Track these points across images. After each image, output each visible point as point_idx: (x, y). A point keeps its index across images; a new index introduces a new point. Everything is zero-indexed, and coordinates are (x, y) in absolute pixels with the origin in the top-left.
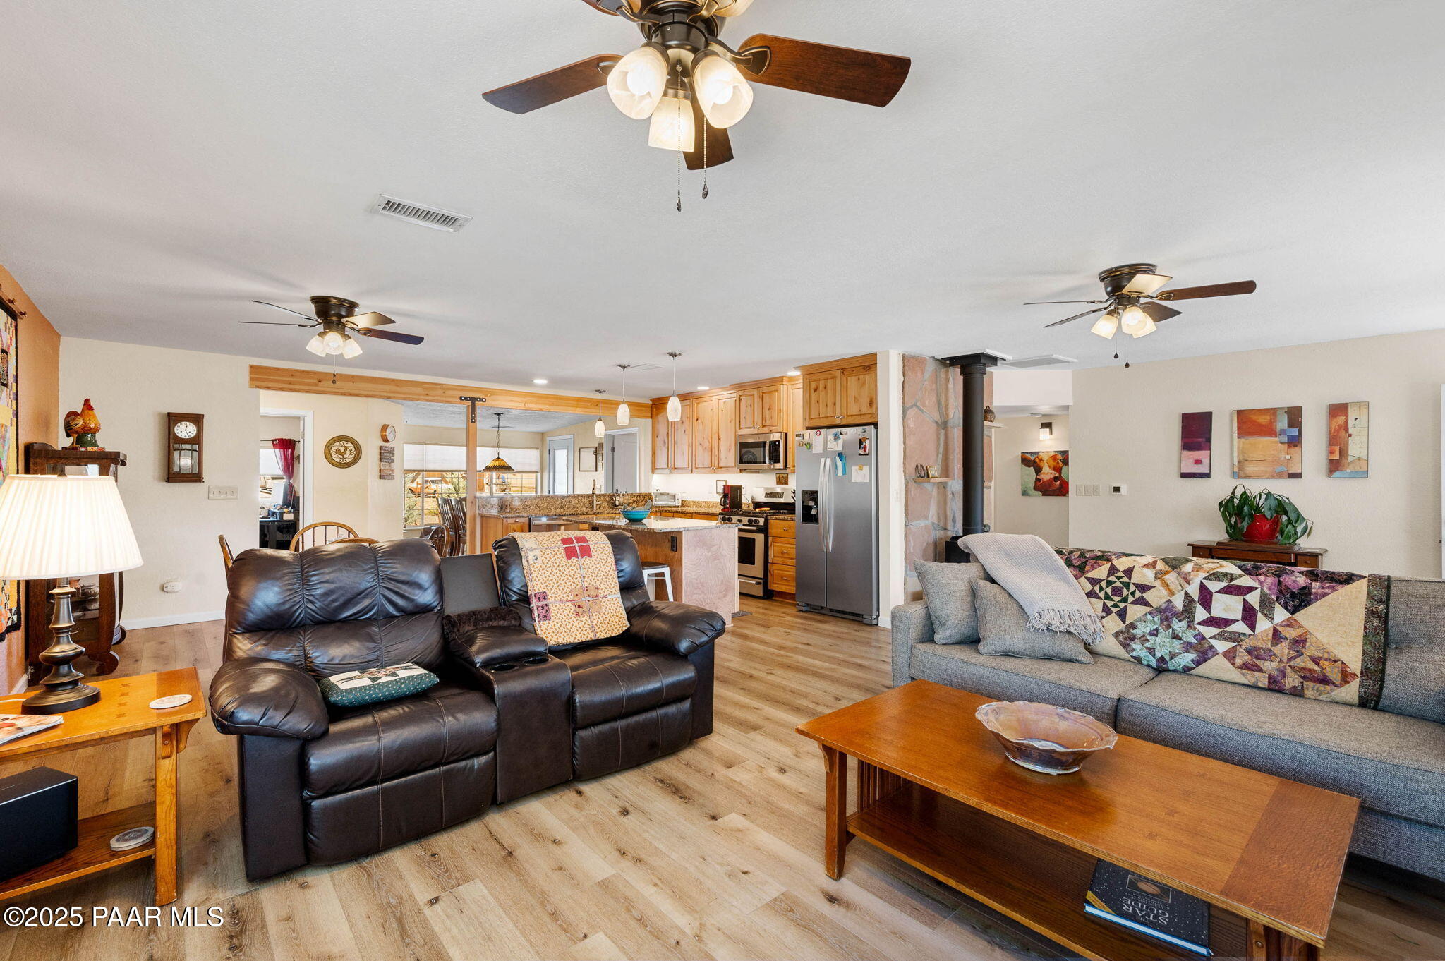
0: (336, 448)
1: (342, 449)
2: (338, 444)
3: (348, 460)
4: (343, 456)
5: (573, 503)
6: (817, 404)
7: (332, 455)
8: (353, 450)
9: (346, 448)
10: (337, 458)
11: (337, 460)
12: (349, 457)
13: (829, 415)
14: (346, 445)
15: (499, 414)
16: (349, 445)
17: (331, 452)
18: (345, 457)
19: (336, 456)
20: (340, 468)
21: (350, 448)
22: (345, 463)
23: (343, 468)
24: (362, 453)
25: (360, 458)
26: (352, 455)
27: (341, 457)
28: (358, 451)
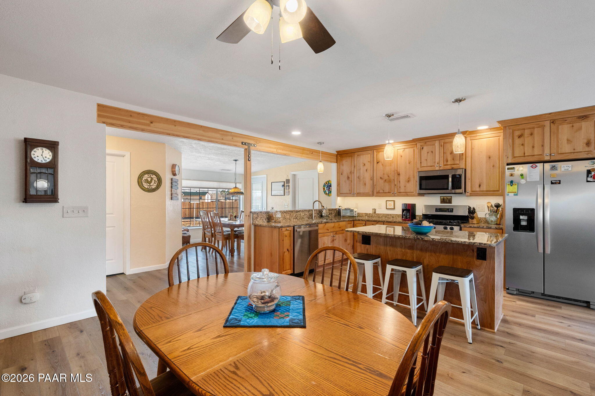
0: (146, 178)
1: (149, 179)
2: (146, 176)
3: (153, 187)
4: (150, 184)
6: (522, 147)
7: (143, 183)
8: (157, 180)
9: (152, 179)
10: (146, 185)
11: (146, 187)
12: (154, 185)
13: (535, 154)
14: (152, 177)
15: (236, 160)
16: (154, 176)
17: (142, 181)
18: (151, 185)
19: (145, 184)
20: (148, 192)
21: (155, 179)
22: (151, 189)
23: (150, 192)
24: (162, 182)
25: (161, 185)
26: (156, 183)
27: (149, 185)
28: (160, 181)
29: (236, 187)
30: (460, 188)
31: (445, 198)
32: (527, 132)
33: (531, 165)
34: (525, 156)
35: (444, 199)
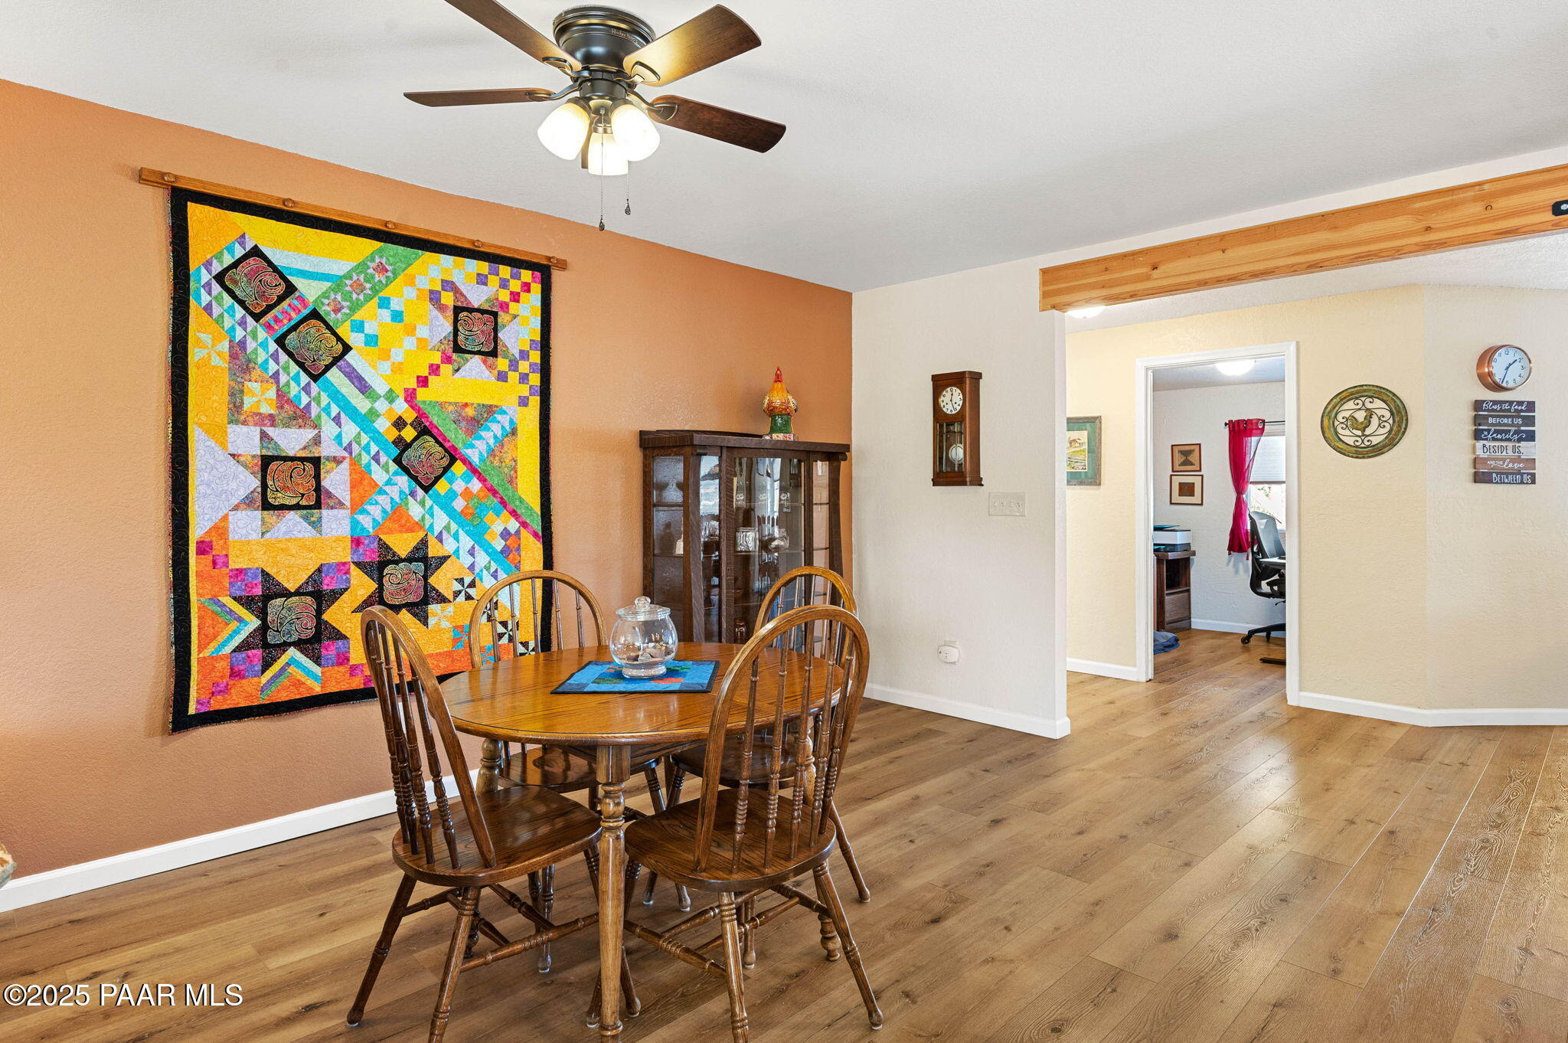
0: (1347, 414)
1: (1361, 416)
2: (1350, 405)
3: (1375, 440)
4: (1364, 431)
7: (1340, 430)
8: (1387, 414)
9: (1371, 413)
11: (1350, 441)
12: (1377, 434)
14: (1369, 406)
16: (1378, 403)
17: (1336, 423)
18: (1367, 432)
19: (1347, 432)
20: (1357, 457)
21: (1380, 412)
22: (1368, 446)
23: (1364, 458)
24: (1407, 420)
25: (1404, 433)
26: (1384, 426)
27: (1359, 433)
28: (1400, 415)
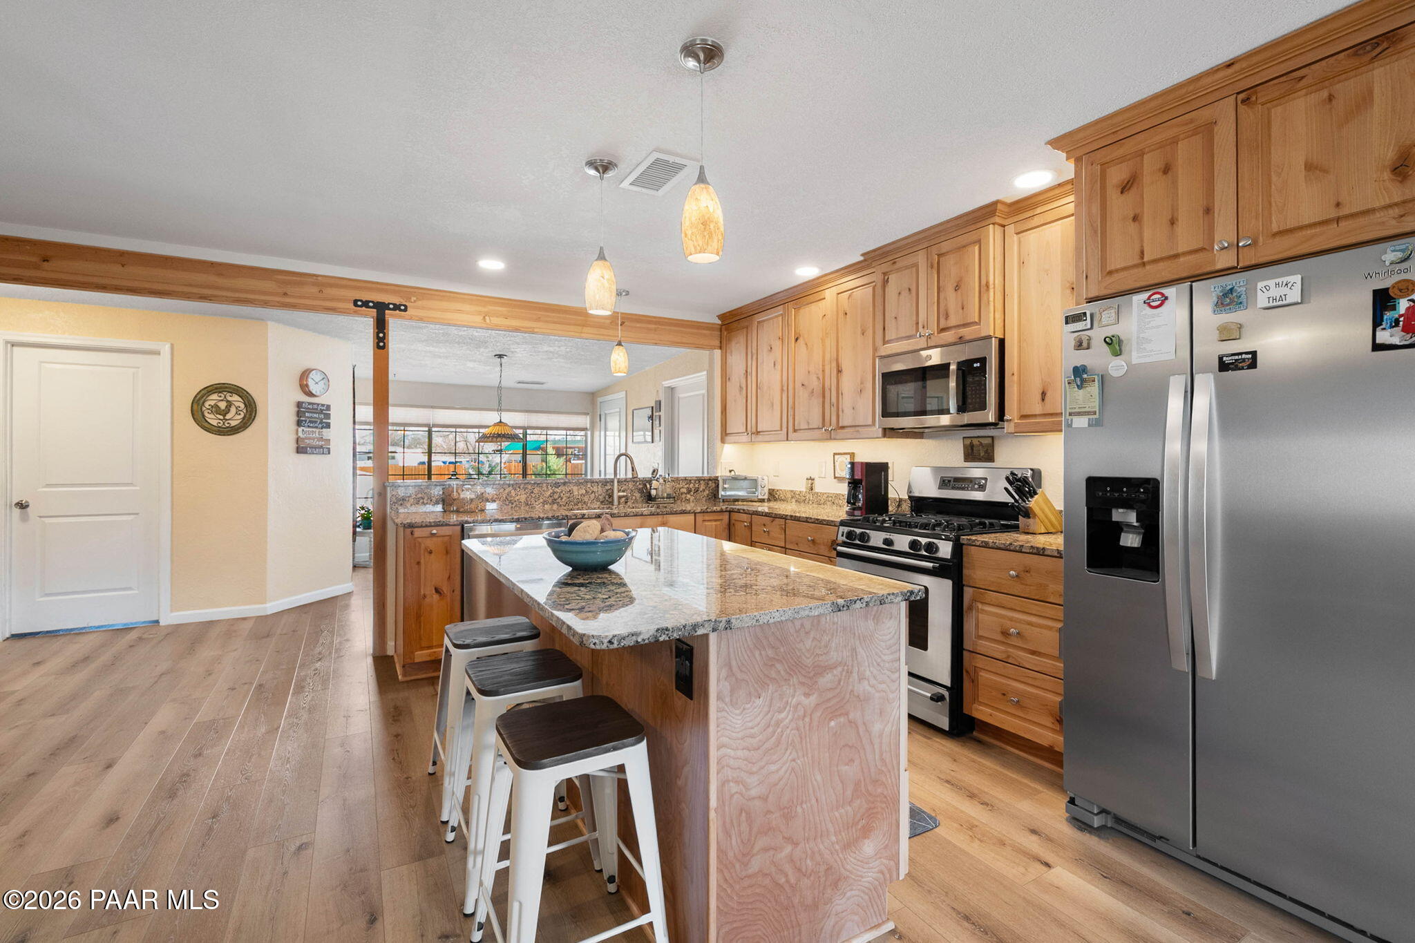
0: (212, 403)
1: (223, 405)
2: (215, 396)
3: (233, 423)
4: (224, 416)
5: (576, 493)
6: (1132, 227)
7: (206, 414)
8: (242, 406)
9: (229, 404)
10: (213, 420)
11: (214, 423)
12: (234, 419)
13: (1180, 250)
14: (229, 399)
15: (500, 356)
16: (236, 398)
17: (204, 409)
18: (227, 417)
19: (212, 416)
20: (219, 435)
21: (237, 404)
22: (228, 427)
23: (224, 435)
24: (256, 411)
25: (254, 419)
26: (240, 414)
27: (221, 417)
28: (251, 409)
29: (501, 422)
30: (983, 406)
31: (975, 442)
32: (1151, 163)
33: (1145, 296)
34: (1144, 264)
35: (972, 446)
